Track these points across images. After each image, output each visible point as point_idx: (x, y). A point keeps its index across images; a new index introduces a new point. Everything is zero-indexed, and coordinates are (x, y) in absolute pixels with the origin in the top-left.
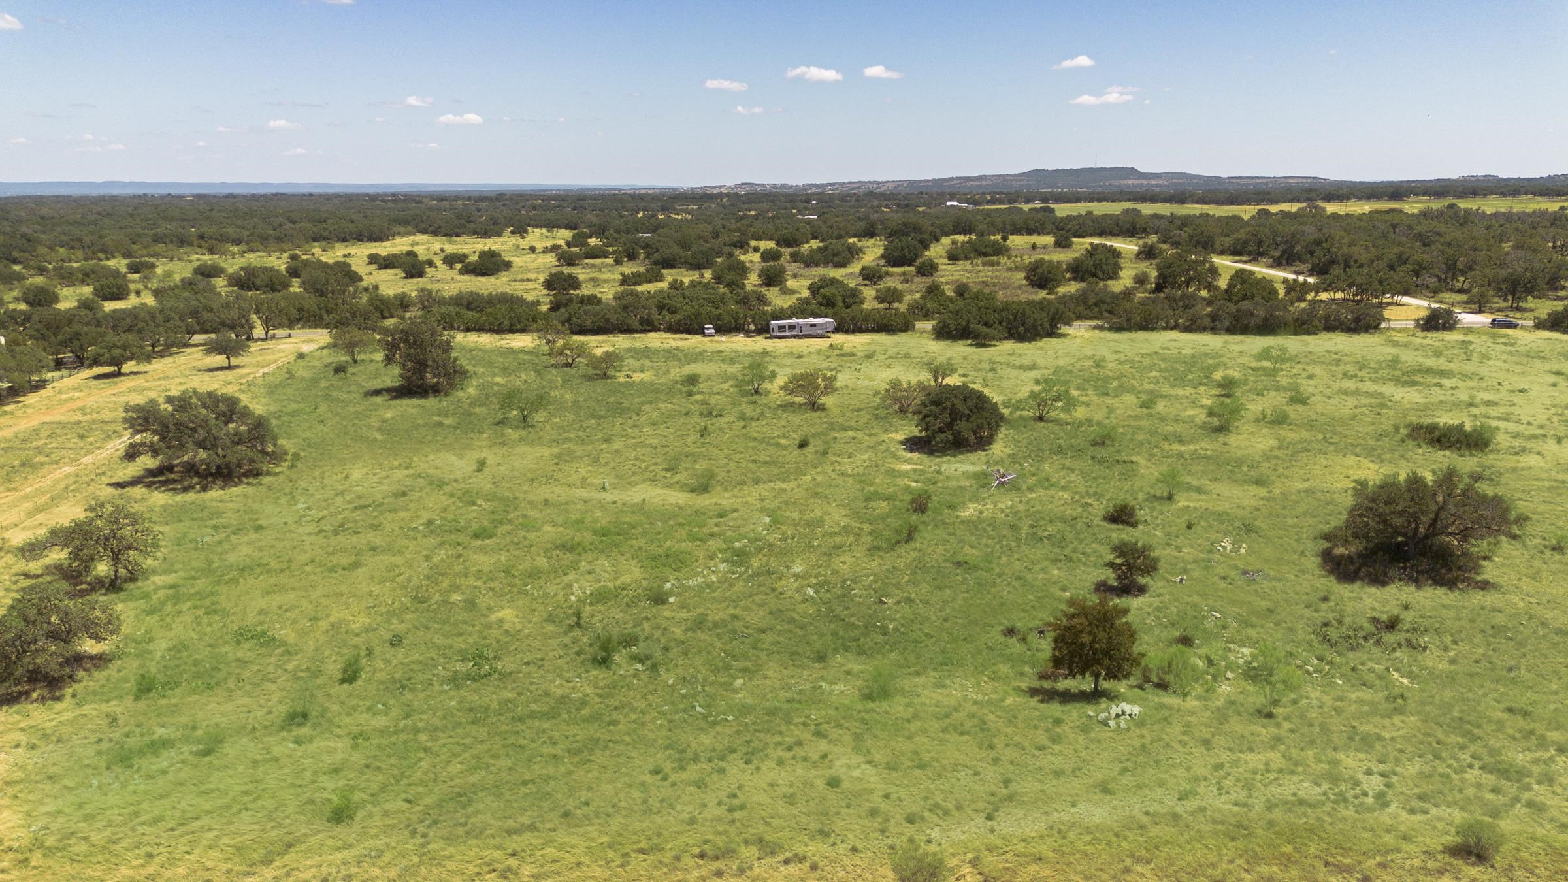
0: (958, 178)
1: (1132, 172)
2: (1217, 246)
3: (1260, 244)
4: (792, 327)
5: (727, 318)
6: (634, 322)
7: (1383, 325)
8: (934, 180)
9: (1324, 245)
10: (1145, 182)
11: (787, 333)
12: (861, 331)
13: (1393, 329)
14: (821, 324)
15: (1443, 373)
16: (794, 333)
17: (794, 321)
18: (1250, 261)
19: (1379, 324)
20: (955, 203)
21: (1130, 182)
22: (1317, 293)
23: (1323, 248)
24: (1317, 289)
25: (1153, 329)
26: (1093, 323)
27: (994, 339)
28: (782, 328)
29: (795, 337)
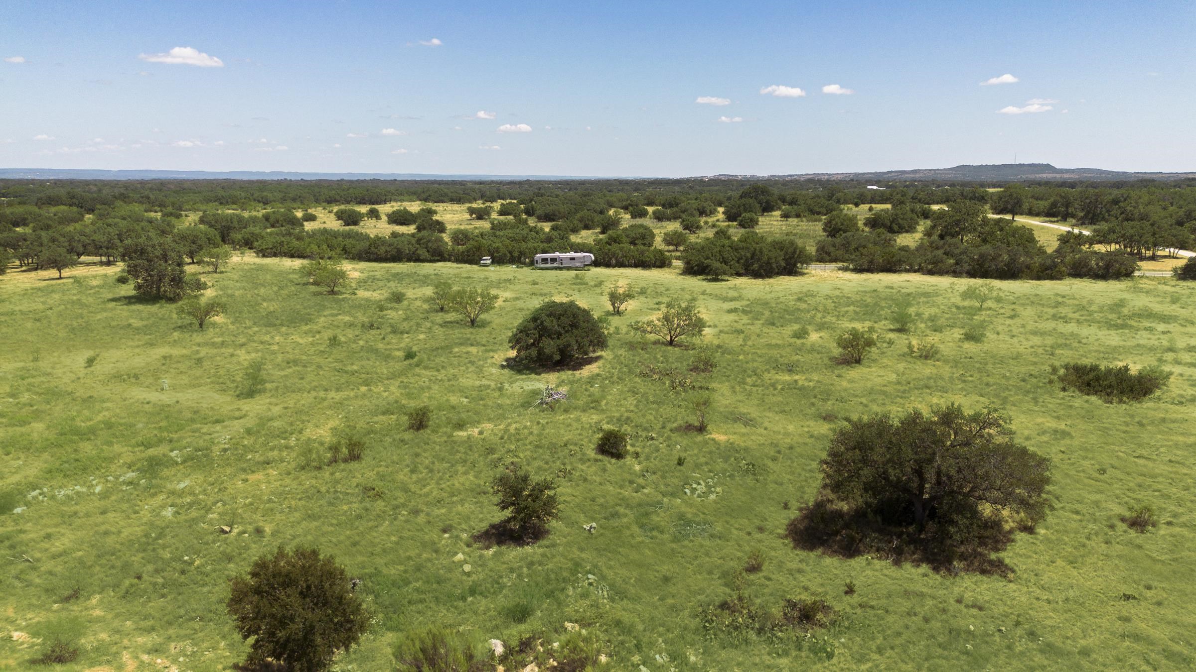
0: (896, 172)
1: (1048, 168)
2: (1026, 206)
3: (1067, 205)
4: (554, 260)
5: (503, 250)
6: (423, 253)
7: (1137, 274)
8: (876, 173)
9: (1122, 204)
10: (1058, 176)
11: (549, 265)
12: (621, 265)
13: (1147, 277)
14: (580, 258)
15: (1165, 319)
16: (555, 265)
17: (557, 254)
18: (1057, 221)
19: (1133, 272)
20: (875, 187)
21: (1045, 176)
22: (1091, 244)
23: (1120, 207)
24: (1091, 241)
25: (895, 272)
26: (840, 265)
27: (725, 273)
28: (545, 260)
29: (556, 268)
